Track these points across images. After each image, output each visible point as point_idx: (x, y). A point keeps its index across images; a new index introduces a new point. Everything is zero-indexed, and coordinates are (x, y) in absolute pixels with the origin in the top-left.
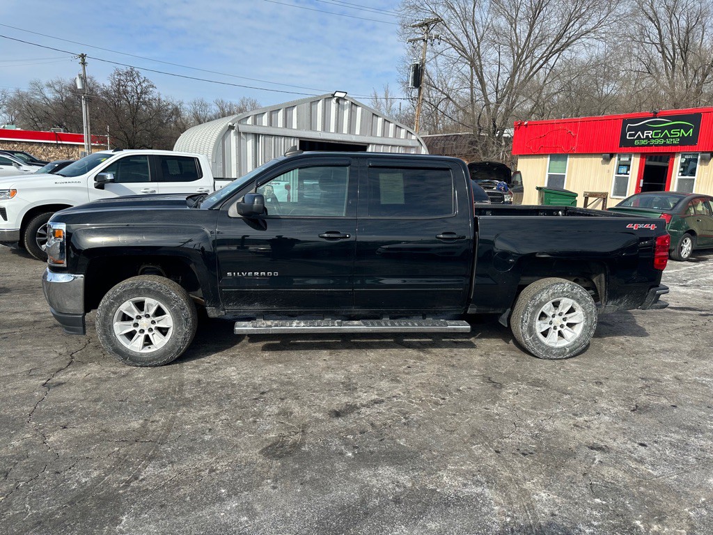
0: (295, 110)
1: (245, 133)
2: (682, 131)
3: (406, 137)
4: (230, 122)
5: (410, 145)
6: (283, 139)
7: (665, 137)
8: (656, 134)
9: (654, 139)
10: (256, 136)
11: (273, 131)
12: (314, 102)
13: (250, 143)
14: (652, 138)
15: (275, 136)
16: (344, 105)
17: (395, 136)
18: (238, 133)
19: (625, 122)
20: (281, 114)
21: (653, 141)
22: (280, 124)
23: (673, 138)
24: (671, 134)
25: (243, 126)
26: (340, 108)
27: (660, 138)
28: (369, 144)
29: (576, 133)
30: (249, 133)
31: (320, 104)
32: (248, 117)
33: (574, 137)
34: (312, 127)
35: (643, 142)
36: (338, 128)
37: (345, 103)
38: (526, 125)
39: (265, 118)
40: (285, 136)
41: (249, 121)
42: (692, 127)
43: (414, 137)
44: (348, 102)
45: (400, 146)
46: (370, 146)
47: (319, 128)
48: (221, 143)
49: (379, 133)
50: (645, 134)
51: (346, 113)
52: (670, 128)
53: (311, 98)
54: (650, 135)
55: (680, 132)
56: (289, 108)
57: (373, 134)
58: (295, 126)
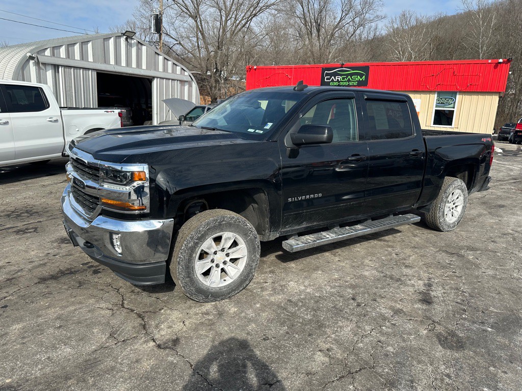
0: (90, 45)
1: (44, 64)
2: (359, 77)
3: (181, 73)
4: (29, 52)
5: (185, 80)
6: (81, 71)
7: (349, 81)
8: (343, 79)
9: (342, 82)
10: (56, 67)
11: (71, 63)
12: (107, 39)
13: (50, 74)
14: (341, 81)
15: (74, 67)
16: (131, 43)
17: (173, 72)
18: (37, 63)
19: (324, 69)
20: (77, 47)
21: (341, 83)
22: (77, 56)
23: (353, 81)
24: (352, 79)
25: (42, 57)
26: (129, 45)
27: (345, 81)
28: (154, 77)
29: (291, 76)
30: (49, 64)
31: (112, 41)
32: (46, 49)
33: (290, 79)
34: (106, 60)
35: (335, 84)
36: (128, 63)
37: (133, 42)
38: (255, 69)
39: (63, 50)
40: (83, 68)
41: (48, 53)
42: (364, 75)
43: (186, 74)
44: (135, 41)
45: (178, 80)
46: (156, 79)
47: (112, 62)
48: (21, 72)
49: (161, 69)
50: (336, 78)
51: (134, 50)
52: (351, 75)
53: (104, 36)
54: (339, 79)
55: (357, 77)
56: (84, 43)
57: (156, 69)
58: (91, 59)
